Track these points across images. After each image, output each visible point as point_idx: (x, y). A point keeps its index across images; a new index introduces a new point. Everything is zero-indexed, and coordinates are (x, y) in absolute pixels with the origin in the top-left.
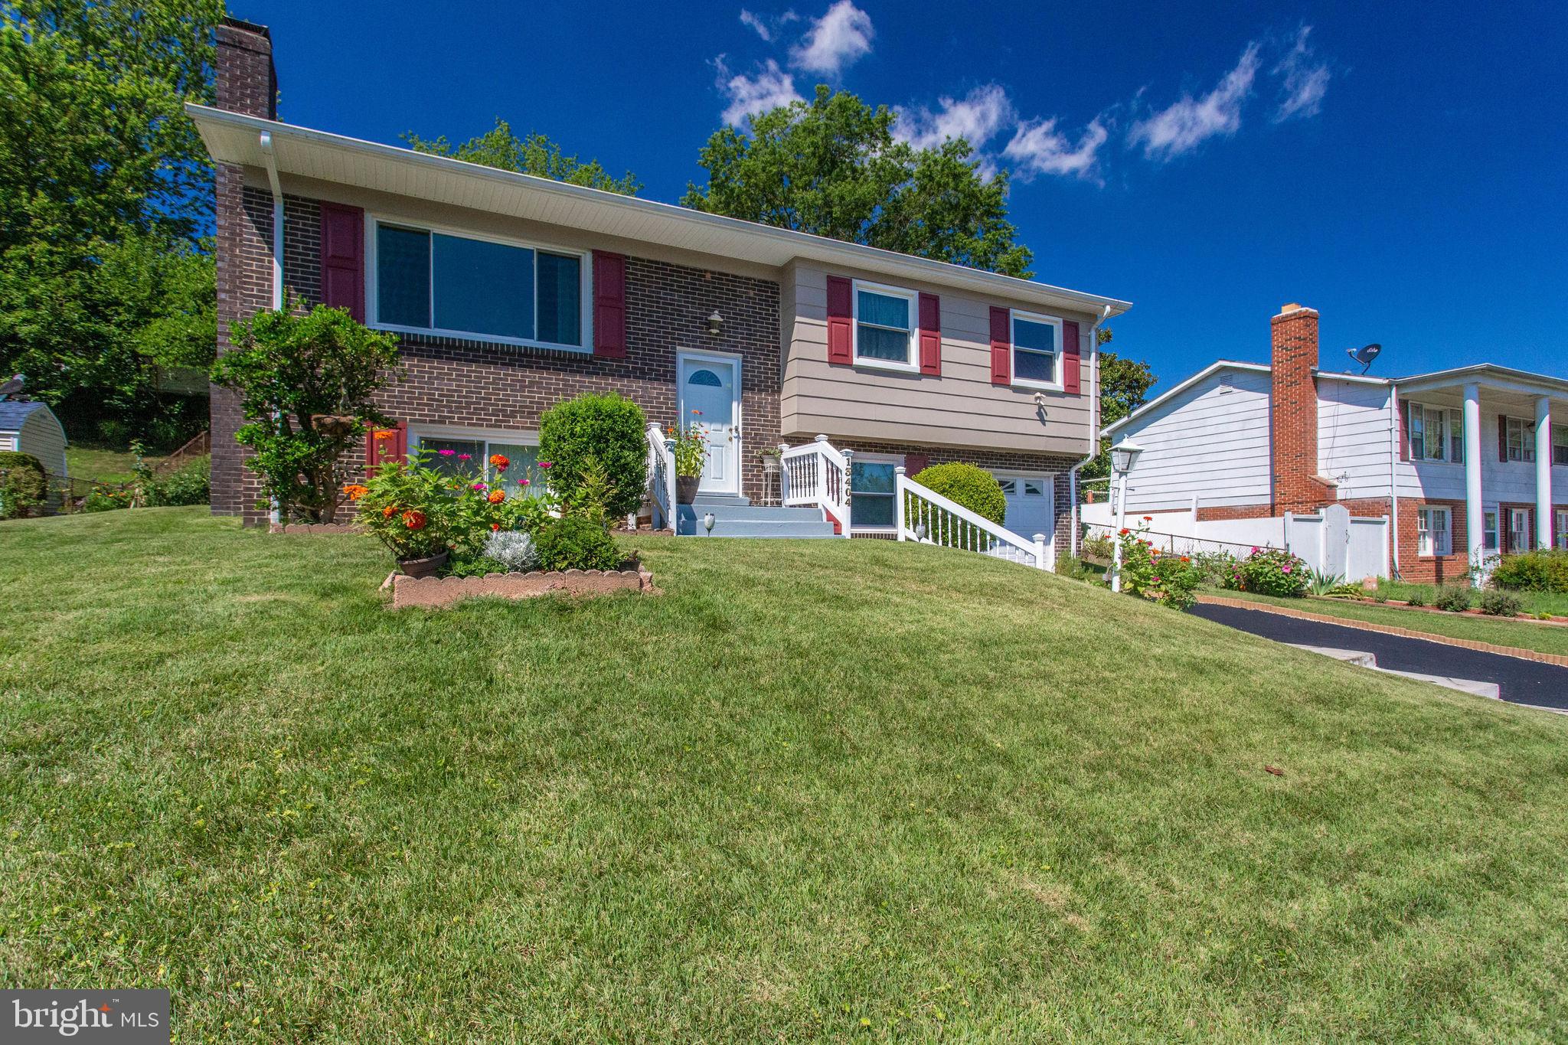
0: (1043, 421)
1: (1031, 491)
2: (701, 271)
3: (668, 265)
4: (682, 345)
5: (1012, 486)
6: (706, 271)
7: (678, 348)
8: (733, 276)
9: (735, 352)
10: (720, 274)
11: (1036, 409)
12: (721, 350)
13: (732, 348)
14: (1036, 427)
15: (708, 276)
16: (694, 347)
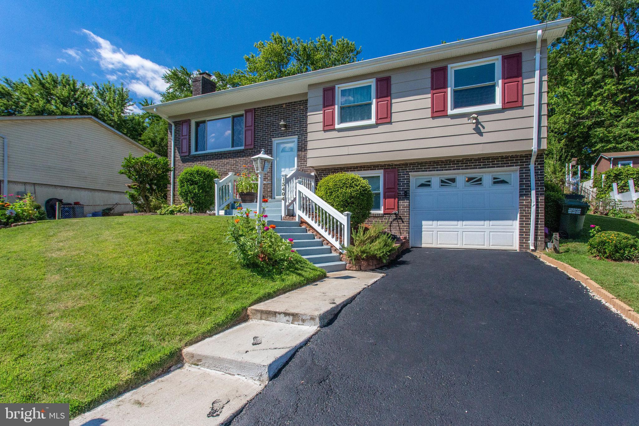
0: (481, 134)
1: (497, 181)
2: (281, 105)
3: (269, 106)
4: (273, 138)
5: (480, 180)
6: (283, 104)
7: (273, 139)
8: (294, 102)
9: (294, 135)
10: (289, 103)
11: (474, 126)
12: (289, 136)
13: (293, 134)
14: (476, 138)
15: (284, 106)
16: (278, 137)
